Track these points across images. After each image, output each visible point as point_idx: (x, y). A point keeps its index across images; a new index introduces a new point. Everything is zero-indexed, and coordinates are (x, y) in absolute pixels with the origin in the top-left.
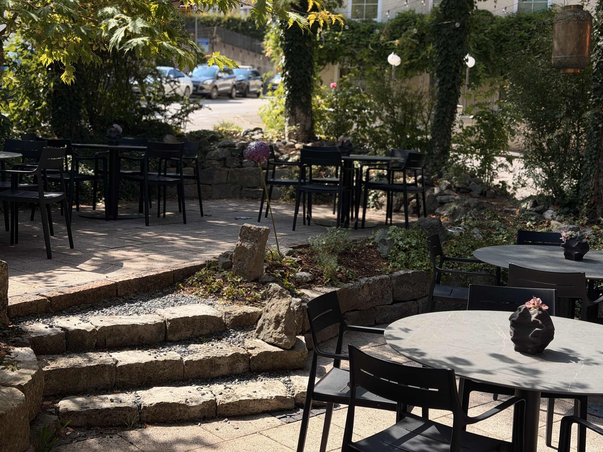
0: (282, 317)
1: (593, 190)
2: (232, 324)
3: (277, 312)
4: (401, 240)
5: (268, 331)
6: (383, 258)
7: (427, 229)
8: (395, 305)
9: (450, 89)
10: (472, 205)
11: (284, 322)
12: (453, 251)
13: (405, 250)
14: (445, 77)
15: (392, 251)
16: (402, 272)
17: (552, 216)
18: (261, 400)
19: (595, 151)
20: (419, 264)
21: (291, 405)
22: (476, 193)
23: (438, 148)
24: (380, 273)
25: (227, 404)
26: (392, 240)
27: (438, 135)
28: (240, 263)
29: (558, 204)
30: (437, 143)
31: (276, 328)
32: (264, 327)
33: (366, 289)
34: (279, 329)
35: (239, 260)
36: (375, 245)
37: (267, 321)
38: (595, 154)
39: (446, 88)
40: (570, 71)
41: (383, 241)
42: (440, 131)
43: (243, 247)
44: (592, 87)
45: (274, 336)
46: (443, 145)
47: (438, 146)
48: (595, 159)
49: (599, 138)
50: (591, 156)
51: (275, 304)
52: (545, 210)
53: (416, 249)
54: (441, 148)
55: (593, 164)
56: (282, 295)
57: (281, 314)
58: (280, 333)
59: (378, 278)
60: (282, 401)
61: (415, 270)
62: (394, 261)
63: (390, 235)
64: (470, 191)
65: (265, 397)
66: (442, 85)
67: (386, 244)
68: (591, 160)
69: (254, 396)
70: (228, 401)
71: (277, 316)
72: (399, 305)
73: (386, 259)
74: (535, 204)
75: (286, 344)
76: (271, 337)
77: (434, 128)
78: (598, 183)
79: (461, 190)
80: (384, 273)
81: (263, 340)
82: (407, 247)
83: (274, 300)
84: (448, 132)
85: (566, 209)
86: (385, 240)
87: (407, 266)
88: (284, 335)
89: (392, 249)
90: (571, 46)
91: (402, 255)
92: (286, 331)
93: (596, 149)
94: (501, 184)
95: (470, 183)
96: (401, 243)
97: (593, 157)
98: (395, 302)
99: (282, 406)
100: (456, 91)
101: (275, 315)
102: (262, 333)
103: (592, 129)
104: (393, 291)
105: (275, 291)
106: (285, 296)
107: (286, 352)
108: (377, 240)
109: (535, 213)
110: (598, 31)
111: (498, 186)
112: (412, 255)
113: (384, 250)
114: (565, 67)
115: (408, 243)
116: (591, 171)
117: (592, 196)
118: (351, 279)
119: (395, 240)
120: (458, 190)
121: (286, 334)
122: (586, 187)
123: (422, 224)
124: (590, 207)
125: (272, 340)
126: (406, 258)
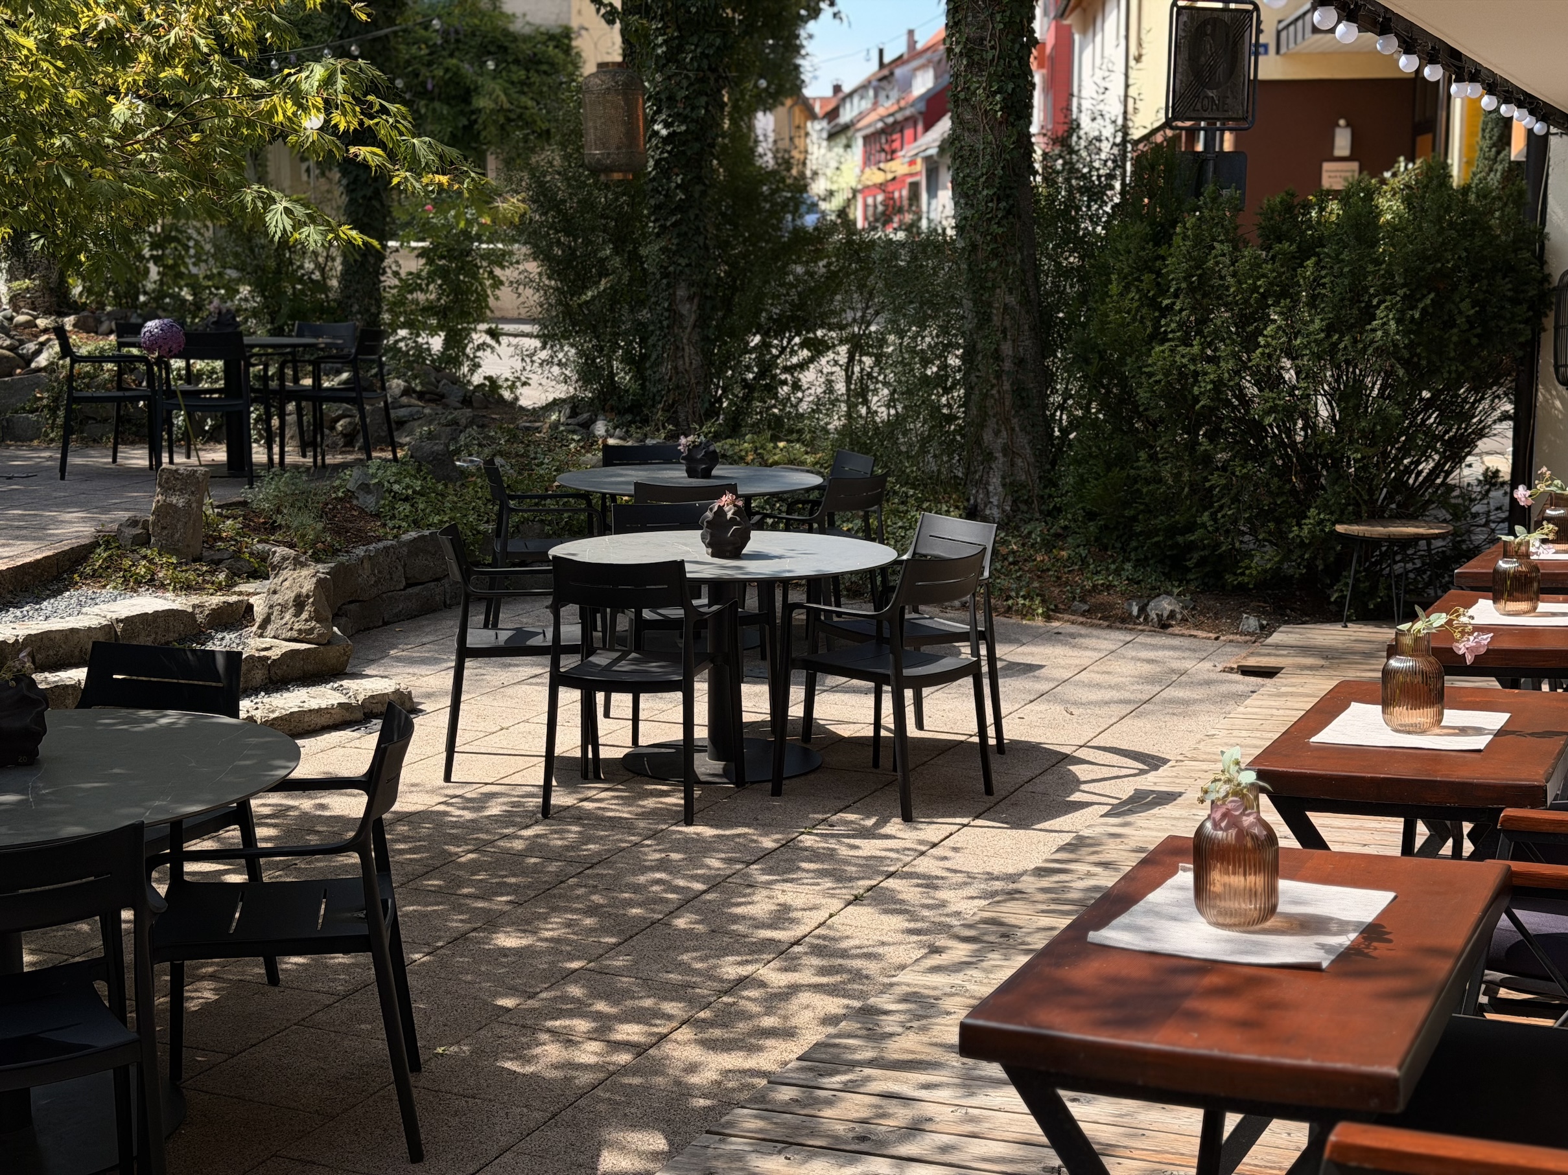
0: (308, 596)
1: (670, 380)
2: (209, 622)
3: (296, 590)
4: (395, 482)
5: (284, 621)
6: (371, 515)
7: (429, 462)
8: (410, 590)
9: (370, 199)
10: (463, 421)
11: (313, 603)
12: (480, 495)
13: (406, 499)
14: (357, 176)
15: (382, 502)
16: (413, 534)
17: (607, 431)
18: (319, 710)
19: (666, 314)
20: (436, 519)
21: (359, 715)
22: (453, 401)
23: (359, 316)
24: (379, 539)
25: (275, 719)
26: (380, 484)
27: (356, 291)
28: (166, 532)
29: (612, 409)
30: (356, 308)
31: (297, 614)
32: (273, 618)
33: (366, 565)
34: (305, 616)
35: (164, 528)
36: (350, 495)
37: (279, 608)
38: (667, 319)
39: (364, 197)
40: (617, 176)
41: (365, 487)
42: (358, 283)
43: (171, 505)
44: (652, 202)
45: (296, 627)
46: (368, 310)
47: (359, 312)
48: (668, 327)
49: (671, 291)
50: (661, 322)
51: (290, 579)
52: (592, 421)
53: (422, 495)
54: (365, 317)
55: (665, 336)
56: (298, 564)
57: (304, 591)
58: (306, 620)
59: (381, 545)
60: (347, 710)
61: (433, 530)
62: (393, 517)
63: (374, 476)
64: (443, 396)
65: (323, 706)
66: (353, 191)
67: (369, 492)
68: (661, 328)
69: (306, 706)
70: (272, 716)
71: (298, 596)
72: (417, 589)
73: (377, 516)
74: (574, 413)
75: (320, 635)
76: (291, 629)
77: (349, 278)
78: (676, 368)
79: (427, 396)
80: (384, 538)
81: (274, 637)
82: (410, 492)
83: (285, 573)
84: (374, 284)
85: (629, 417)
86: (368, 485)
87: (416, 524)
88: (314, 623)
89: (383, 498)
90: (616, 133)
91: (404, 508)
92: (317, 617)
93: (667, 310)
94: (487, 383)
95: (438, 382)
96: (396, 487)
97: (665, 323)
98: (408, 586)
99: (348, 716)
100: (382, 205)
101: (293, 595)
102: (269, 627)
103: (658, 276)
104: (405, 566)
105: (284, 559)
106: (303, 565)
107: (322, 648)
108: (351, 486)
109: (577, 428)
110: (653, 105)
111: (482, 385)
112: (421, 506)
113: (370, 502)
114: (608, 170)
115: (408, 487)
116: (663, 347)
117: (669, 390)
118: (340, 551)
119: (386, 484)
120: (421, 396)
121: (318, 622)
122: (657, 376)
123: (418, 454)
124: (668, 411)
125: (295, 634)
126: (411, 512)
